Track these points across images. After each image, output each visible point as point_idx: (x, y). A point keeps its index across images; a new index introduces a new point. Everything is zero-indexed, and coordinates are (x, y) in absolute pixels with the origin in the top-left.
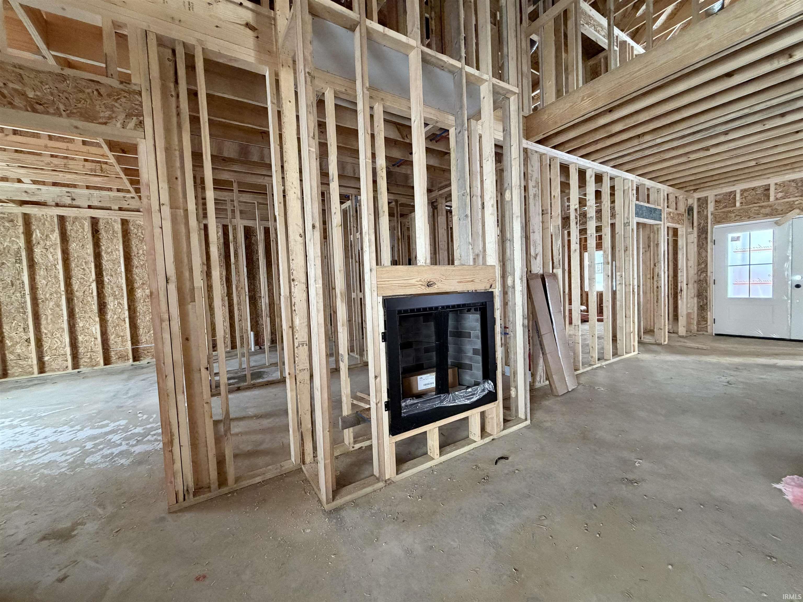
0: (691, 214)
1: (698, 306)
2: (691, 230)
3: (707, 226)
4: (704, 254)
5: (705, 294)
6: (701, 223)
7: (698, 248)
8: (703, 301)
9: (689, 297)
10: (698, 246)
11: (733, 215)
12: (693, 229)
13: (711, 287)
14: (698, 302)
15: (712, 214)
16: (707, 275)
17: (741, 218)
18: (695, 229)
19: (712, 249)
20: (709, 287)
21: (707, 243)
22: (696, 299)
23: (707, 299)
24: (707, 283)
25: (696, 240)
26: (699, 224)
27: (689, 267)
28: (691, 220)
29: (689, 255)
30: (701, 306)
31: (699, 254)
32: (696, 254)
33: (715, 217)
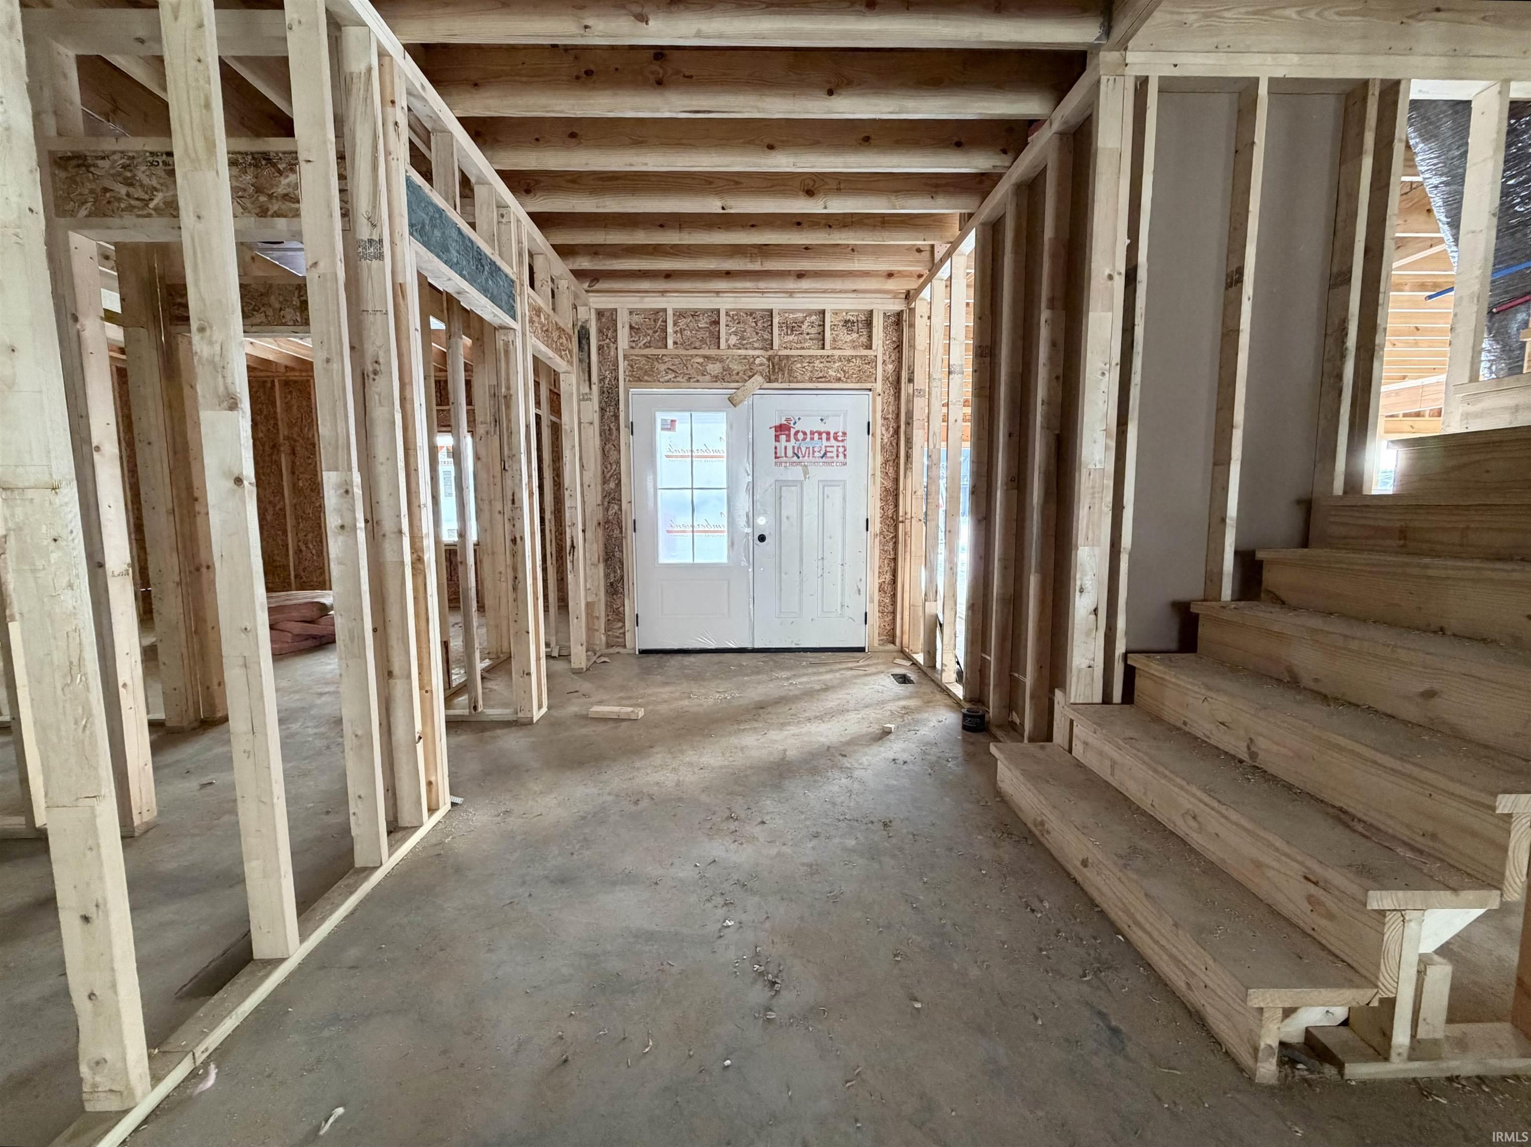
0: (586, 348)
1: (606, 586)
2: (587, 390)
3: (617, 387)
4: (613, 455)
5: (617, 554)
6: (605, 378)
7: (601, 440)
8: (615, 572)
9: (588, 562)
10: (601, 435)
11: (663, 367)
12: (590, 388)
13: (629, 538)
14: (607, 576)
15: (625, 357)
16: (620, 509)
17: (675, 377)
18: (595, 388)
19: (628, 445)
20: (626, 538)
21: (618, 429)
22: (601, 566)
23: (622, 569)
24: (621, 528)
25: (596, 418)
26: (602, 380)
27: (585, 486)
28: (585, 365)
29: (584, 456)
30: (612, 584)
31: (605, 454)
32: (599, 453)
33: (632, 367)
